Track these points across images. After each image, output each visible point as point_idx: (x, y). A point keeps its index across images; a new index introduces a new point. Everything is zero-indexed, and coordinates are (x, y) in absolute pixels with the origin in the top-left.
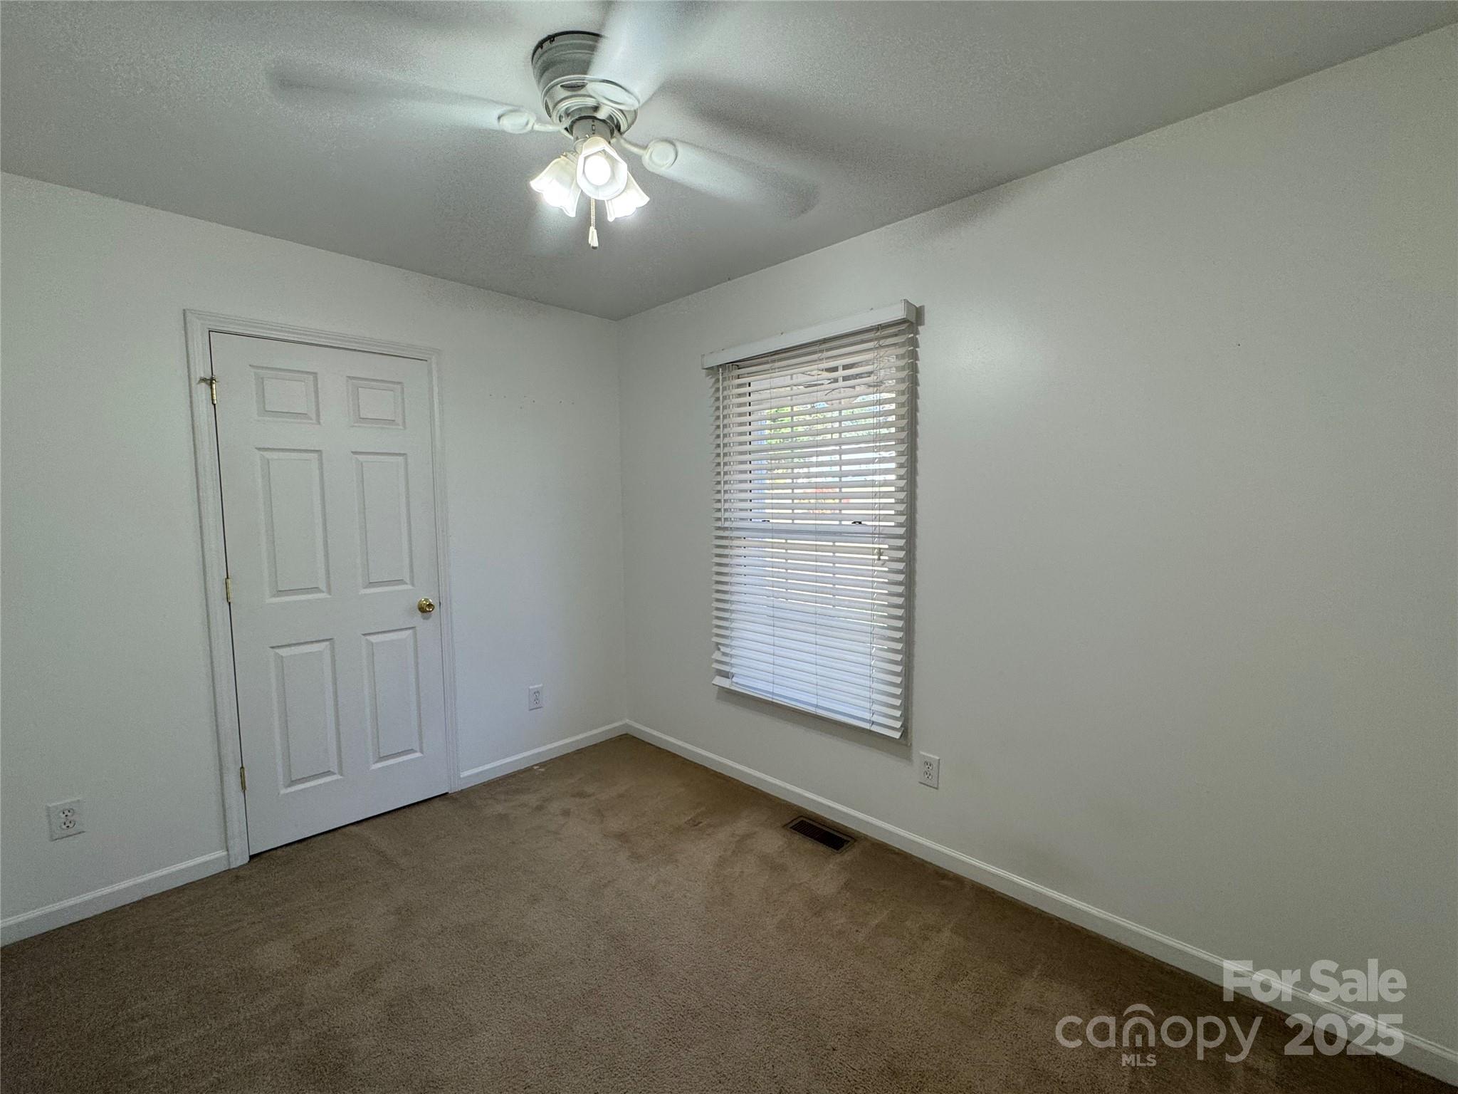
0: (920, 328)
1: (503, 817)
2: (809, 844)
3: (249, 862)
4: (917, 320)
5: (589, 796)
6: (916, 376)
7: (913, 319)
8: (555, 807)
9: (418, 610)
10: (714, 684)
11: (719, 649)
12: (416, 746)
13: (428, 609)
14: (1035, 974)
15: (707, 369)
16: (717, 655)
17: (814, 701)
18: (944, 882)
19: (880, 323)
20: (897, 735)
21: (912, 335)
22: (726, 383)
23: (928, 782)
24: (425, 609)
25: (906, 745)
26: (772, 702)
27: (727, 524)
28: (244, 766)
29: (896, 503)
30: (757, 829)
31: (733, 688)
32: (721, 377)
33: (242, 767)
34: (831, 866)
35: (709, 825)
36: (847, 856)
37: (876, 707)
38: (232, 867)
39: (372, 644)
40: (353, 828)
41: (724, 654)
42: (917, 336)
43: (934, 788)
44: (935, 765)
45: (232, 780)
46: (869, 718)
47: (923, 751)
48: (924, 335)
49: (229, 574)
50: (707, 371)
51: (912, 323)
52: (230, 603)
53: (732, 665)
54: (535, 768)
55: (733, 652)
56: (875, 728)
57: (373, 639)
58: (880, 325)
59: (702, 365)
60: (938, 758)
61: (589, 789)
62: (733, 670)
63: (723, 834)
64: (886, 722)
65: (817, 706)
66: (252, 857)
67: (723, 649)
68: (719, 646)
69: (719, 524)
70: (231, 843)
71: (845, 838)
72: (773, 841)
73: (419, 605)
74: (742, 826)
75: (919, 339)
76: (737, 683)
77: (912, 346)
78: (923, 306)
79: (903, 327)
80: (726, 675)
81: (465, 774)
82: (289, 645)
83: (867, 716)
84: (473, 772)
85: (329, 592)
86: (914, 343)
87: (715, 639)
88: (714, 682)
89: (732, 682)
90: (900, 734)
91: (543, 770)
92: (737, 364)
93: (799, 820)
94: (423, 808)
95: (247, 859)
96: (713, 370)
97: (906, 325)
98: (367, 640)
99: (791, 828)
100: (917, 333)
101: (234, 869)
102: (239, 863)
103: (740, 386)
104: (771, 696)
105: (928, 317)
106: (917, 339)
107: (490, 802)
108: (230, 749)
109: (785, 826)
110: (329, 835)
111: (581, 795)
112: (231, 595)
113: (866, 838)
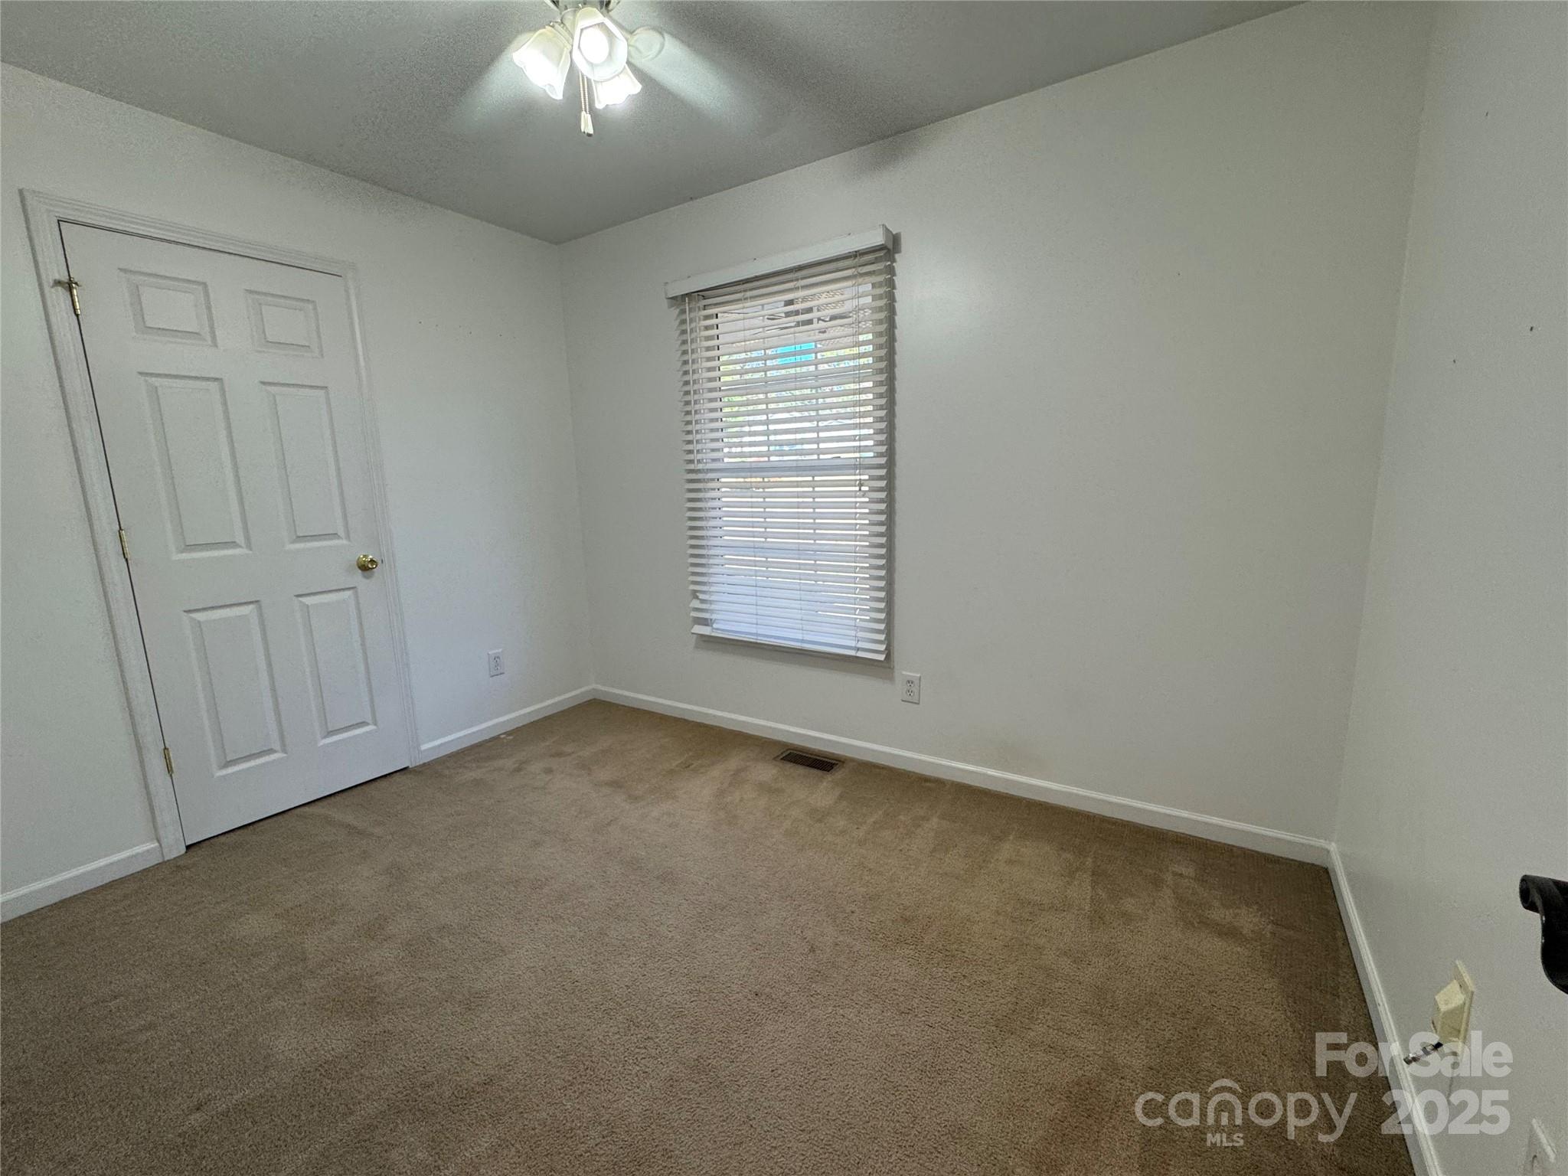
0: (897, 256)
1: (477, 783)
2: (801, 770)
3: (186, 852)
4: (893, 248)
5: (570, 754)
6: (894, 306)
7: (890, 246)
8: (536, 767)
9: (357, 567)
10: (693, 633)
11: (697, 598)
12: (369, 718)
13: (370, 566)
14: (1011, 838)
15: (671, 298)
16: (696, 604)
17: (800, 637)
18: (928, 784)
19: (856, 249)
20: (882, 657)
21: (889, 263)
22: (693, 315)
23: (910, 699)
24: (366, 567)
25: (890, 668)
26: (757, 643)
27: (700, 466)
28: (167, 746)
29: (874, 434)
30: (748, 764)
31: (713, 634)
32: (687, 308)
33: (165, 748)
34: (825, 784)
35: (702, 766)
36: (838, 774)
37: (861, 634)
38: (166, 859)
39: (308, 606)
40: (306, 809)
41: (703, 601)
42: (894, 264)
43: (915, 703)
44: (916, 682)
45: (156, 764)
46: (853, 645)
47: (904, 671)
48: (901, 263)
49: (122, 526)
50: (670, 300)
51: (889, 250)
52: (127, 560)
53: (712, 611)
54: (502, 736)
55: (713, 598)
56: (860, 654)
57: (307, 600)
58: (858, 251)
59: (666, 294)
60: (919, 675)
61: (568, 749)
62: (714, 617)
63: (716, 772)
64: (870, 647)
65: (803, 641)
66: (188, 847)
67: (701, 596)
68: (698, 594)
69: (692, 467)
70: (162, 832)
71: (834, 762)
72: (767, 772)
73: (358, 564)
74: (733, 763)
75: (896, 267)
76: (717, 629)
77: (890, 274)
78: (900, 233)
79: (882, 254)
80: (705, 622)
81: (424, 747)
82: (205, 609)
83: (853, 644)
84: (433, 745)
85: (249, 546)
86: (891, 271)
87: (692, 587)
88: (693, 631)
89: (713, 628)
90: (884, 656)
91: (511, 737)
92: (702, 294)
93: (789, 752)
94: (384, 783)
95: (183, 850)
96: (678, 300)
97: (885, 251)
98: (301, 602)
99: (782, 759)
100: (894, 261)
101: (168, 861)
102: (175, 854)
103: (707, 317)
104: (755, 637)
105: (905, 244)
106: (893, 267)
107: (461, 770)
108: (148, 727)
109: (775, 759)
110: (280, 817)
111: (559, 754)
112: (127, 550)
113: (852, 760)
